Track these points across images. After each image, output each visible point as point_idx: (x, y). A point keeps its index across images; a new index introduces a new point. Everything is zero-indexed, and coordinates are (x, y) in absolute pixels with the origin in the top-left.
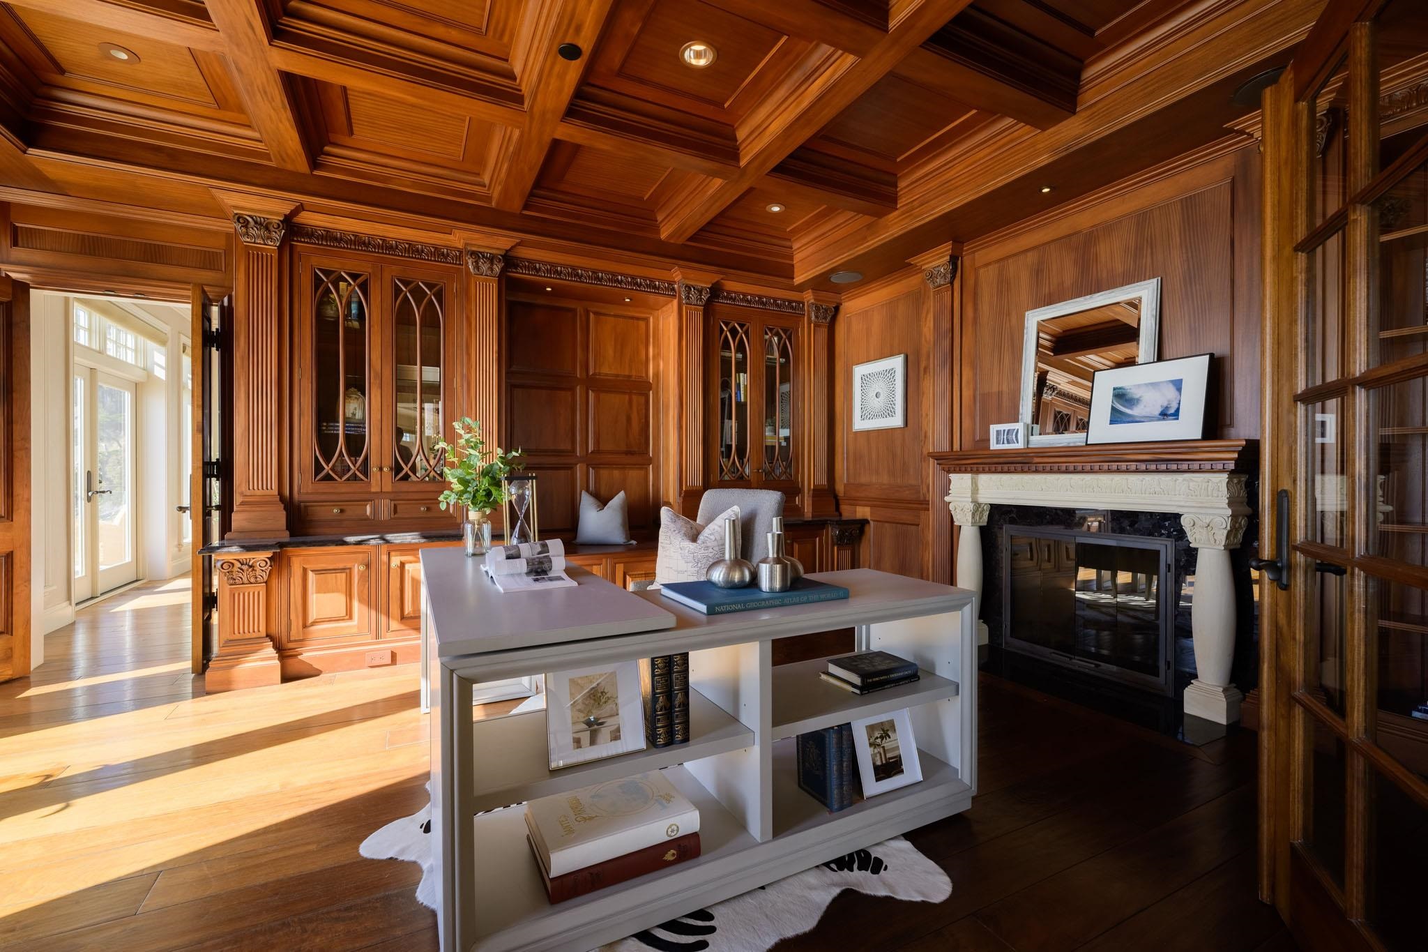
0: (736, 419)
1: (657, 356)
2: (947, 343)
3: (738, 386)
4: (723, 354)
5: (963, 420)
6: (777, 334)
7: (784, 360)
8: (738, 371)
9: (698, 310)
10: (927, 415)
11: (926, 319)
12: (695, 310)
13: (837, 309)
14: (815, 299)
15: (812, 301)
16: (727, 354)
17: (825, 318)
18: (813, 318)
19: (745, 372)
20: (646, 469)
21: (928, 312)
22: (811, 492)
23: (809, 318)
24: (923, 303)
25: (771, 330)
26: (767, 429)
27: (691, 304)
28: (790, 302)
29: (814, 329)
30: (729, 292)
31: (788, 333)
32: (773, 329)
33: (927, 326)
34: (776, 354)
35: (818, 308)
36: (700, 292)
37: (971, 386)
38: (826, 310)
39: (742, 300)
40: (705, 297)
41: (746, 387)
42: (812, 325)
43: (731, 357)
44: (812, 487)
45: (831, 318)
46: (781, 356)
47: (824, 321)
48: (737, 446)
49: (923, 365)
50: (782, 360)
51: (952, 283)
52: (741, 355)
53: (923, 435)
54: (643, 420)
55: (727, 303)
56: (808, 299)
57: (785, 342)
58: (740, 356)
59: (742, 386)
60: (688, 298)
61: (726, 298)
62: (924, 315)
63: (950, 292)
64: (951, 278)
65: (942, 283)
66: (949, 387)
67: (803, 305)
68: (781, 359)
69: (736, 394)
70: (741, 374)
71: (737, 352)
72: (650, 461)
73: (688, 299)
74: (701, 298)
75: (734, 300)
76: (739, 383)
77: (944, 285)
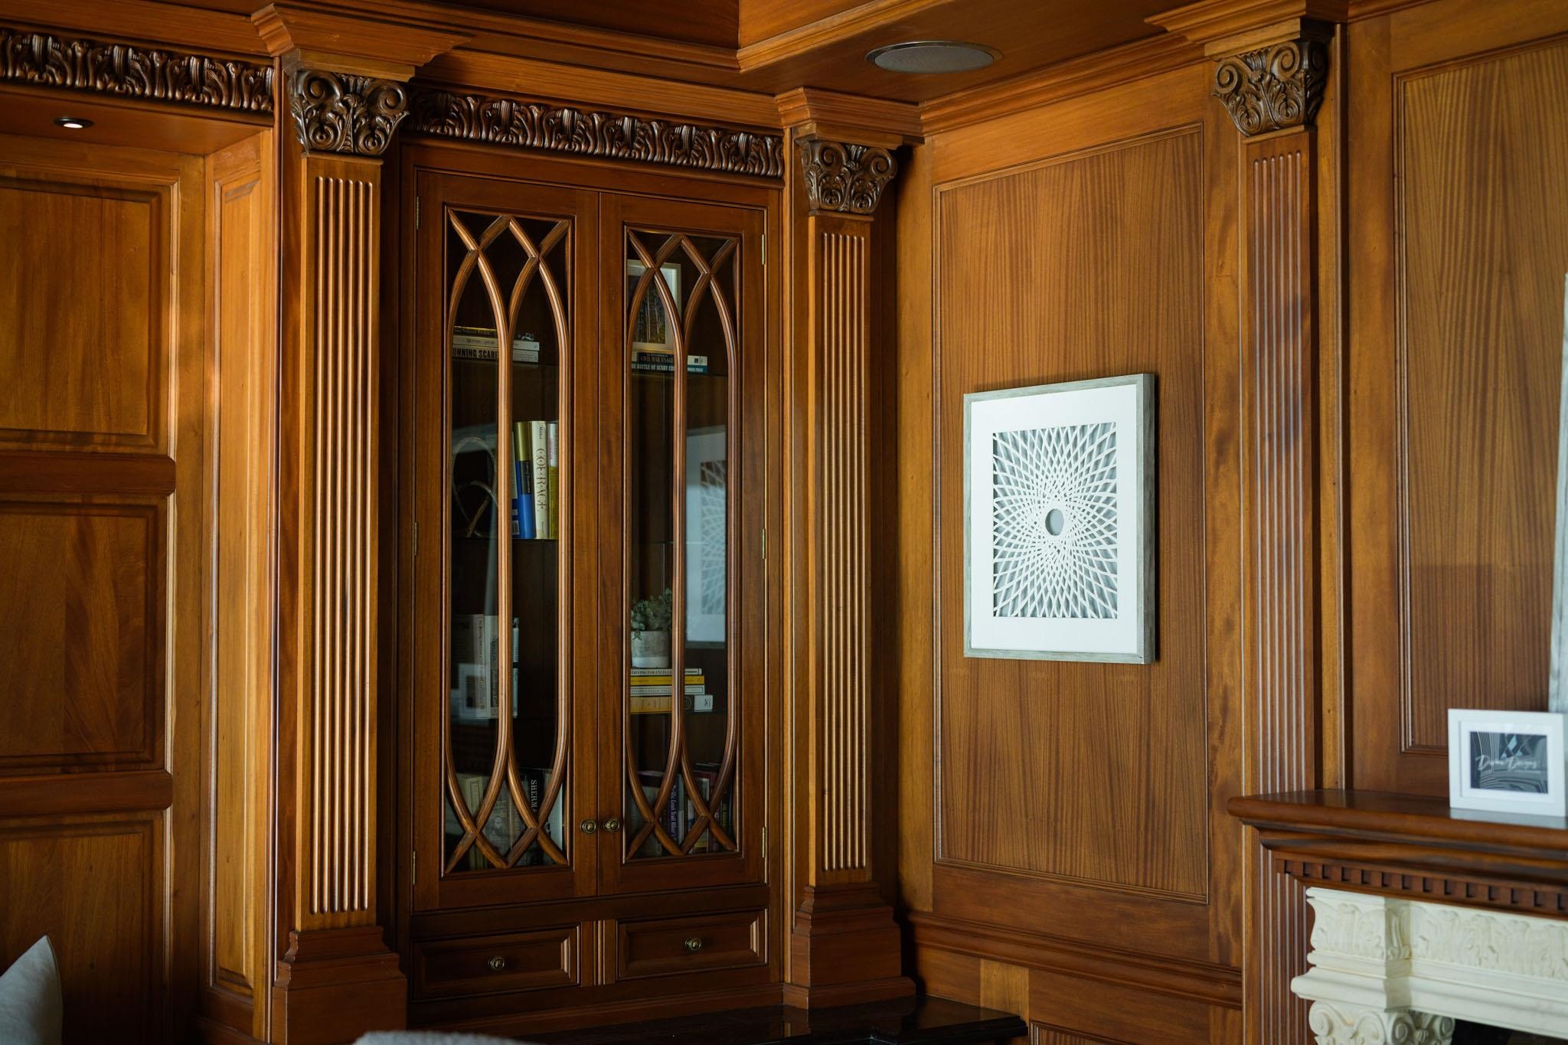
0: (516, 610)
1: (197, 349)
2: (1295, 353)
3: (523, 471)
4: (461, 341)
5: (1356, 665)
6: (678, 258)
7: (704, 361)
8: (522, 414)
9: (358, 174)
10: (1229, 625)
11: (1222, 241)
12: (348, 173)
13: (905, 156)
14: (820, 123)
15: (810, 128)
16: (479, 344)
17: (861, 196)
18: (815, 194)
19: (551, 416)
20: (149, 824)
21: (1228, 218)
22: (809, 902)
23: (800, 194)
24: (1213, 180)
25: (652, 244)
26: (636, 643)
27: (334, 152)
28: (727, 129)
29: (820, 238)
30: (484, 95)
31: (721, 255)
32: (661, 240)
33: (1226, 271)
34: (674, 342)
35: (831, 157)
36: (369, 100)
37: (1383, 531)
38: (863, 164)
39: (536, 128)
40: (389, 119)
41: (552, 474)
42: (812, 221)
43: (493, 358)
44: (812, 882)
45: (883, 197)
46: (691, 348)
47: (855, 206)
48: (515, 725)
49: (1214, 424)
50: (698, 362)
51: (1310, 123)
52: (535, 346)
53: (1217, 704)
54: (139, 621)
55: (478, 141)
56: (793, 119)
57: (708, 290)
58: (530, 349)
59: (538, 474)
60: (320, 125)
61: (475, 119)
62: (1214, 227)
63: (1306, 158)
64: (1308, 102)
65: (1277, 117)
66: (1303, 525)
67: (778, 142)
68: (691, 360)
69: (514, 504)
70: (536, 426)
71: (517, 332)
72: (163, 792)
73: (320, 129)
74: (372, 128)
75: (505, 125)
76: (529, 462)
77: (1282, 127)
